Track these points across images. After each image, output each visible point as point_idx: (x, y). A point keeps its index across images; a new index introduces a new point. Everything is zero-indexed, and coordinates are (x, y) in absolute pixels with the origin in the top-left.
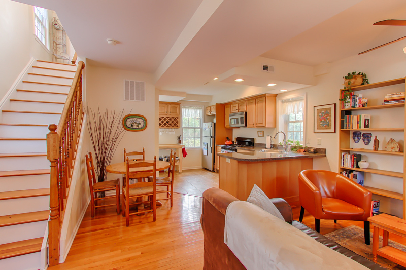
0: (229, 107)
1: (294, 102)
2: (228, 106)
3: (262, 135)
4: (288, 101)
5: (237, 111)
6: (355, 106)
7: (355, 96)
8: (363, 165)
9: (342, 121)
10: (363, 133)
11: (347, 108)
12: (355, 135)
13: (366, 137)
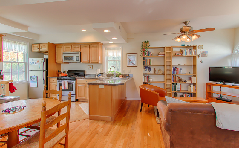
0: (61, 47)
1: (114, 50)
2: (59, 46)
3: (92, 68)
4: (110, 49)
5: (71, 51)
6: (149, 55)
7: (149, 51)
8: (151, 80)
9: (144, 62)
10: (148, 67)
11: (145, 56)
12: (146, 68)
13: (150, 68)
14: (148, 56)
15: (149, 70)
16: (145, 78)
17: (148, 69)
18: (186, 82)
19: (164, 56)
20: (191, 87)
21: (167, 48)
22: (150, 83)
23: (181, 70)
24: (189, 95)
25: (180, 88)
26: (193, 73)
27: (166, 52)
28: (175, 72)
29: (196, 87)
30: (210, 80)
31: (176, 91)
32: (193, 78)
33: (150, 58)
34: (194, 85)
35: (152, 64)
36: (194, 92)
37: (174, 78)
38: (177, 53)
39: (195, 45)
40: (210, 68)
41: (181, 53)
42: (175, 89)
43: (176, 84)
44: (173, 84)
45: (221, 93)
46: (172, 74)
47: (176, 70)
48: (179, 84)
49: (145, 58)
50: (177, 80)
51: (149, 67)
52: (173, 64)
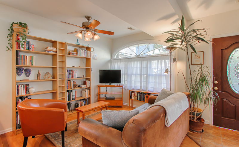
6: (29, 49)
7: (29, 42)
8: (32, 90)
9: (17, 59)
10: (24, 68)
11: (22, 49)
12: (19, 70)
13: (28, 71)
14: (27, 49)
15: (26, 74)
16: (20, 90)
17: (24, 72)
18: (81, 87)
19: (55, 53)
20: (86, 91)
21: (59, 43)
22: (30, 96)
23: (77, 74)
24: (85, 101)
25: (75, 95)
26: (86, 77)
27: (58, 48)
28: (70, 75)
29: (90, 92)
30: (100, 83)
31: (71, 99)
32: (88, 82)
33: (31, 55)
34: (89, 89)
35: (34, 65)
36: (89, 97)
37: (69, 83)
38: (72, 52)
39: (89, 47)
40: (100, 70)
41: (76, 53)
42: (69, 99)
43: (71, 91)
44: (68, 91)
45: (106, 93)
46: (66, 79)
47: (72, 73)
48: (74, 91)
49: (21, 54)
50: (72, 86)
51: (26, 70)
52: (67, 66)
